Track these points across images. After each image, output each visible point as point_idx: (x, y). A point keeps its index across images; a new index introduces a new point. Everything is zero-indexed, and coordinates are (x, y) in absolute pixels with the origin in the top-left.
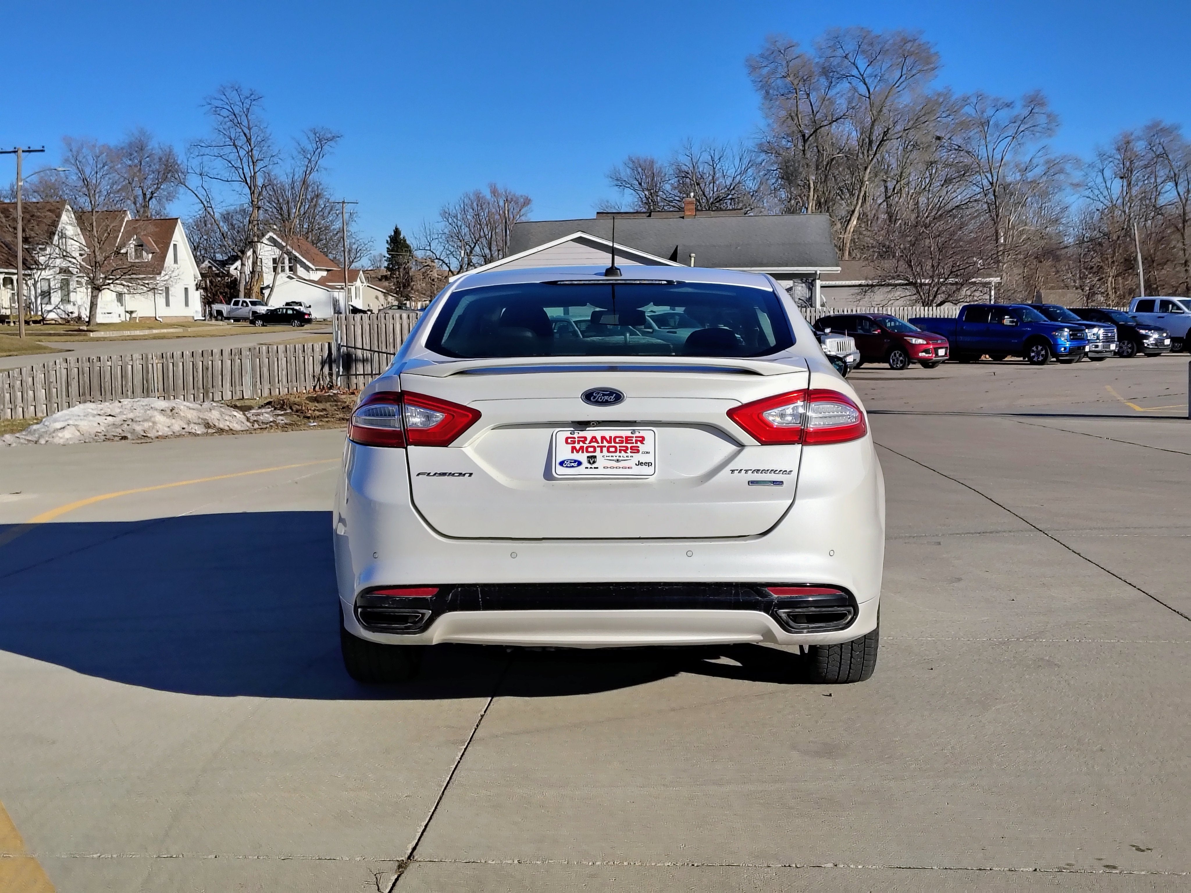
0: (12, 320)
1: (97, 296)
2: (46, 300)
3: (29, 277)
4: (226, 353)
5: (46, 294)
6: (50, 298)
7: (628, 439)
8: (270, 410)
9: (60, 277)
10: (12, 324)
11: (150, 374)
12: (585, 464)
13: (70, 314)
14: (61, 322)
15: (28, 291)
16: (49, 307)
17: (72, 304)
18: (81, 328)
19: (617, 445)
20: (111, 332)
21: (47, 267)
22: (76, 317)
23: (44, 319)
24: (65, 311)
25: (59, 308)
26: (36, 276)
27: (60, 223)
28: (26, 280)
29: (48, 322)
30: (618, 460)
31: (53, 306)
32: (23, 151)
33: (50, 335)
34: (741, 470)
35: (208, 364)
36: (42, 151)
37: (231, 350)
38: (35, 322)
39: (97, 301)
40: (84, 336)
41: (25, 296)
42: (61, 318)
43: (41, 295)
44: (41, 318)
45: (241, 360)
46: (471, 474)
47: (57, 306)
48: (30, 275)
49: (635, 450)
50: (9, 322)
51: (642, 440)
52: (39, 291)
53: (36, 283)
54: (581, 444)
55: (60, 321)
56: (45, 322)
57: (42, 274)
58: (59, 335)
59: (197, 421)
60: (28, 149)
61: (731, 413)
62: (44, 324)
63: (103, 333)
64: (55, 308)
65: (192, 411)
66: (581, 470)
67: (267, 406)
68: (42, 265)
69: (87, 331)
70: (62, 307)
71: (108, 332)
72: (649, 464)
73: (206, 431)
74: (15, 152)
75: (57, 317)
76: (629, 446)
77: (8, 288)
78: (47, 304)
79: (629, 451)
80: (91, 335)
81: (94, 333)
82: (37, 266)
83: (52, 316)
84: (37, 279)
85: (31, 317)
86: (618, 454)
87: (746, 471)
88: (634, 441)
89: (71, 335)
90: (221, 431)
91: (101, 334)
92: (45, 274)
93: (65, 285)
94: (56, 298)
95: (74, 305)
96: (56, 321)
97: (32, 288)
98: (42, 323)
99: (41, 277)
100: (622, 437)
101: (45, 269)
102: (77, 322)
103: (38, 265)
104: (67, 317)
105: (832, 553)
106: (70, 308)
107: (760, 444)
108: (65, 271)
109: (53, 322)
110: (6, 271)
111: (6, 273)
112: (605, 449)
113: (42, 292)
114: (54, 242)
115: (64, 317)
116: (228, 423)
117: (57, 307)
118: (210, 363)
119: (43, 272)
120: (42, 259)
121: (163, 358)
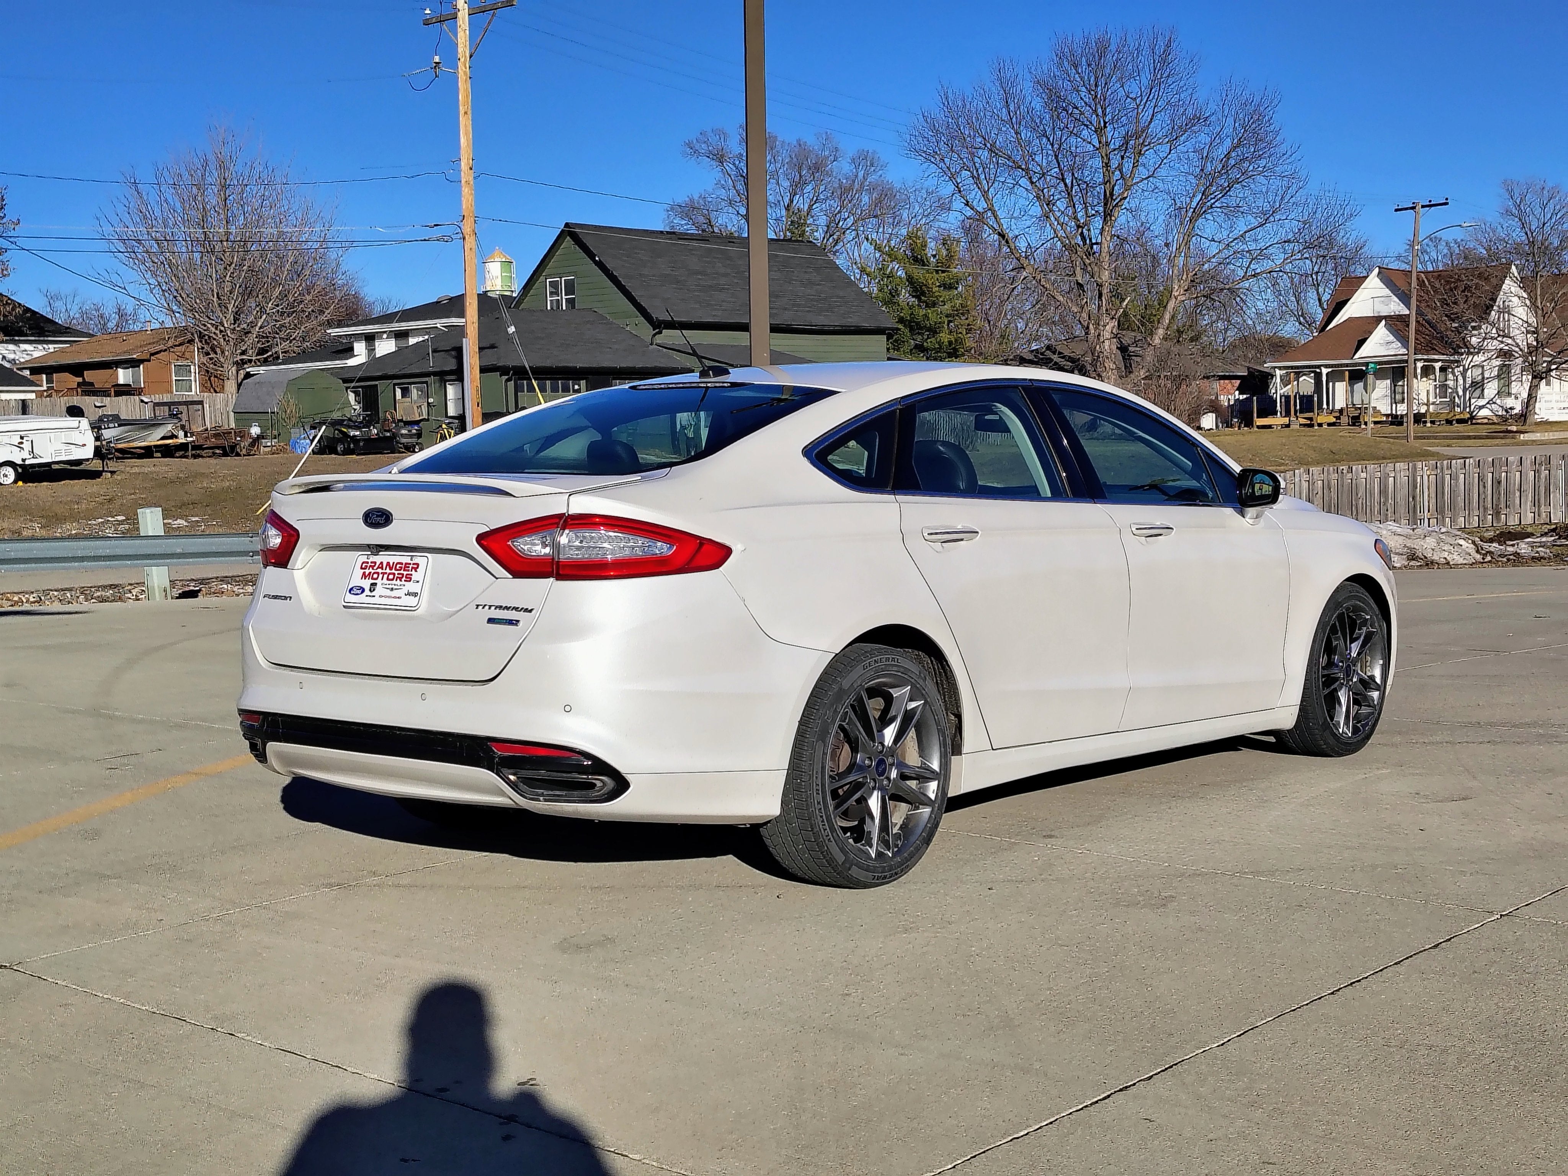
0: (1428, 420)
1: (1537, 386)
2: (1477, 393)
3: (1456, 364)
4: (1527, 463)
5: (1478, 386)
6: (1483, 390)
7: (406, 566)
8: (1553, 538)
9: (1497, 362)
10: (1429, 425)
11: (1418, 490)
12: (367, 592)
13: (1509, 411)
14: (1496, 421)
15: (1456, 381)
16: (1482, 402)
17: (1513, 396)
18: (1509, 428)
19: (396, 572)
20: (1551, 434)
21: (1480, 350)
22: (1516, 414)
23: (1472, 418)
24: (1502, 407)
25: (1495, 403)
26: (1466, 363)
27: (1502, 293)
28: (1452, 368)
29: (1479, 421)
30: (392, 589)
31: (1487, 400)
32: (1423, 207)
33: (1469, 437)
34: (485, 605)
35: (1500, 477)
36: (1446, 204)
37: (1535, 458)
38: (1460, 421)
39: (1537, 392)
40: (1513, 438)
41: (1451, 388)
42: (1497, 415)
43: (1471, 386)
44: (1468, 416)
45: (1549, 471)
46: (291, 597)
47: (1492, 400)
48: (1457, 361)
49: (409, 579)
50: (1425, 422)
51: (416, 567)
52: (1469, 381)
53: (1465, 371)
54: (371, 570)
55: (1495, 419)
56: (1474, 421)
57: (1474, 360)
58: (1480, 438)
59: (1400, 551)
60: (1428, 203)
61: (481, 539)
62: (1472, 424)
63: (1539, 435)
64: (1488, 403)
65: (1396, 537)
66: (362, 598)
67: (1550, 534)
68: (1475, 348)
69: (1516, 432)
70: (1498, 402)
71: (1546, 434)
72: (415, 595)
73: (1406, 564)
74: (1413, 208)
75: (1491, 414)
76: (405, 573)
77: (1430, 379)
78: (1479, 398)
79: (404, 578)
80: (1522, 438)
81: (1526, 435)
82: (1466, 350)
83: (1484, 412)
84: (1467, 367)
85: (1455, 415)
86: (394, 582)
87: (490, 607)
88: (410, 569)
89: (1493, 438)
90: (1430, 564)
91: (1537, 436)
92: (1478, 359)
93: (1504, 373)
94: (1491, 390)
95: (1516, 398)
96: (1489, 419)
97: (1460, 378)
98: (1469, 423)
99: (1472, 364)
100: (401, 564)
101: (1478, 353)
102: (1516, 421)
103: (1468, 348)
104: (1504, 413)
105: (568, 709)
106: (1509, 402)
107: (511, 577)
108: (1505, 354)
109: (1486, 421)
110: (1425, 357)
111: (1425, 360)
112: (386, 576)
113: (1472, 382)
114: (1491, 319)
115: (1500, 413)
116: (1446, 554)
117: (1491, 402)
118: (1504, 474)
119: (1476, 357)
120: (1474, 341)
121: (1437, 468)
